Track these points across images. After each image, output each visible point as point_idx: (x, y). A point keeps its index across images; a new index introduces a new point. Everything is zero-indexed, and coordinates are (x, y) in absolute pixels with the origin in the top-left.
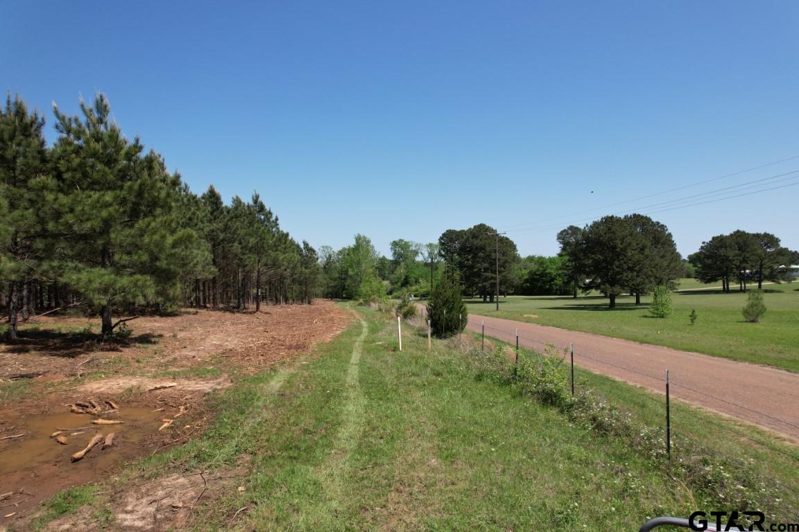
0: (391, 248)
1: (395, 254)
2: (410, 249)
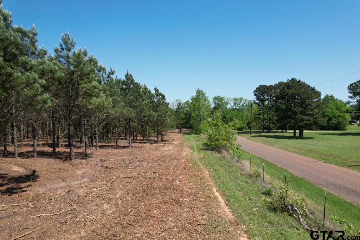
0: (213, 101)
1: (215, 104)
2: (224, 101)
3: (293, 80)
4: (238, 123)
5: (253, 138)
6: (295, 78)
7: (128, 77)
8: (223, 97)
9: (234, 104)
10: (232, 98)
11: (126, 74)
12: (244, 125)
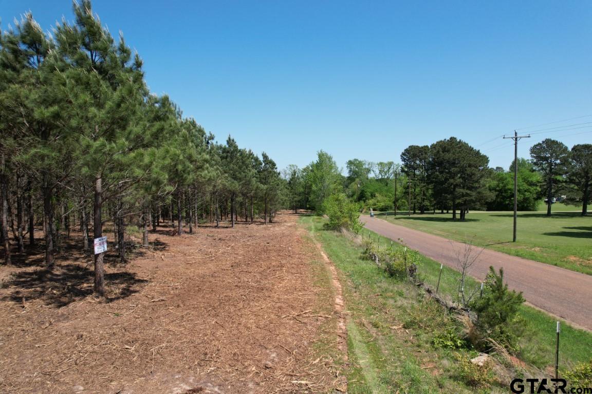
0: (347, 167)
1: (350, 171)
2: (364, 167)
3: (452, 139)
4: (382, 200)
5: (397, 221)
6: (455, 137)
7: (230, 142)
8: (362, 160)
9: (380, 172)
10: (376, 162)
11: (228, 139)
12: (389, 203)
